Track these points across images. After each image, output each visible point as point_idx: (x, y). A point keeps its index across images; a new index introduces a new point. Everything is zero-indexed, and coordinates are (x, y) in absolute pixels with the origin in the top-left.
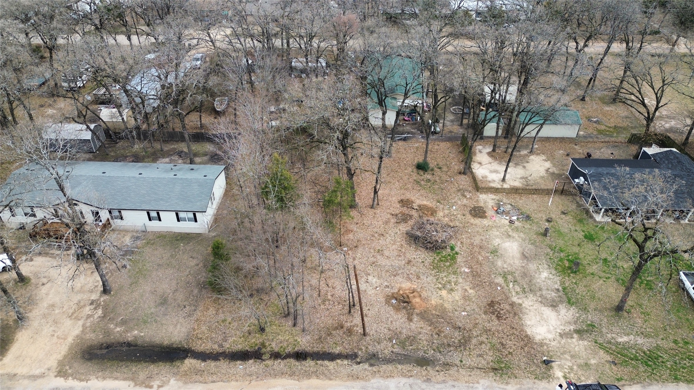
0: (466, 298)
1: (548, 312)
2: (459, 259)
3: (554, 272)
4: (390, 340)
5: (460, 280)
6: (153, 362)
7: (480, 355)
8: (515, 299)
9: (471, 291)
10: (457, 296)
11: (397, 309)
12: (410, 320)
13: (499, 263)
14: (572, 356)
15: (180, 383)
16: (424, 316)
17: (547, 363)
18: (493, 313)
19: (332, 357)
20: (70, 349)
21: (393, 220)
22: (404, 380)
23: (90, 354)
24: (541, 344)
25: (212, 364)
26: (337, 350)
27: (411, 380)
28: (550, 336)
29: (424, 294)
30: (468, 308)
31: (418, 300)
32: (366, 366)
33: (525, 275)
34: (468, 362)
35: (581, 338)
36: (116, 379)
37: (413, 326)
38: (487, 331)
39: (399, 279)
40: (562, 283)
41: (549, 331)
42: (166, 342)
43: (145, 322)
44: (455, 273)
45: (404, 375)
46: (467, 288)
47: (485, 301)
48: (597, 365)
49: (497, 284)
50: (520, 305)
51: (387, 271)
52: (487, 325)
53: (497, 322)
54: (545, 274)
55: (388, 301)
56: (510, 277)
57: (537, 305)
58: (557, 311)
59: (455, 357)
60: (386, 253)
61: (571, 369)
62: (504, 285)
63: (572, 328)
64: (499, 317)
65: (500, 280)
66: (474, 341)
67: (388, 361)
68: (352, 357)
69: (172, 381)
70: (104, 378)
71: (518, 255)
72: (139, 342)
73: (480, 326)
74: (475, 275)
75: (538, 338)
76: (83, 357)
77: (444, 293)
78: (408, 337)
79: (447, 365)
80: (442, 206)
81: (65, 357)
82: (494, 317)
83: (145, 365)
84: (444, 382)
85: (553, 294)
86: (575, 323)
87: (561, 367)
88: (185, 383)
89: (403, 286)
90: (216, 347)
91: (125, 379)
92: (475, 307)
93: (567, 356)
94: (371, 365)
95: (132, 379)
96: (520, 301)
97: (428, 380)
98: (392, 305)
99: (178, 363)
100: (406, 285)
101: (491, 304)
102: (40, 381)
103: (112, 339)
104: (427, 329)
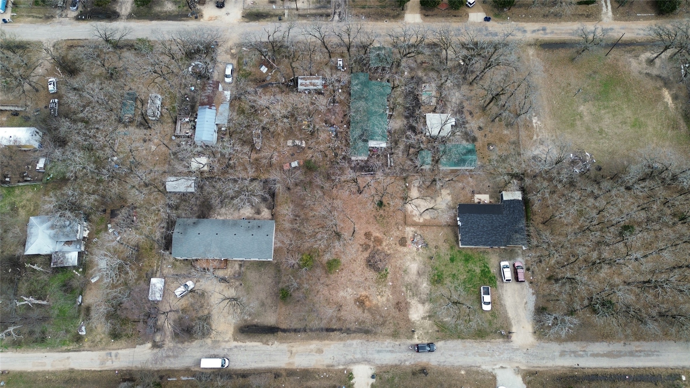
0: (388, 300)
1: (420, 306)
2: (389, 276)
3: (429, 283)
4: (355, 322)
5: (387, 290)
6: (267, 333)
7: (389, 329)
8: (408, 300)
9: (391, 296)
10: (384, 299)
11: (359, 307)
12: (364, 312)
13: (406, 278)
14: (423, 329)
15: (279, 343)
16: (369, 310)
17: (413, 331)
18: (397, 308)
19: (333, 330)
20: (234, 329)
21: (361, 249)
22: (359, 341)
23: (242, 330)
24: (413, 323)
25: (288, 334)
26: (335, 327)
27: (362, 341)
28: (418, 319)
29: (371, 298)
30: (388, 306)
31: (367, 302)
32: (345, 334)
33: (415, 285)
34: (384, 332)
35: (429, 320)
36: (255, 341)
37: (365, 315)
38: (393, 317)
39: (361, 289)
40: (431, 290)
41: (418, 317)
42: (269, 325)
43: (259, 315)
44: (385, 286)
45: (359, 339)
46: (389, 294)
47: (396, 301)
48: (431, 332)
49: (403, 292)
50: (410, 303)
51: (356, 285)
52: (394, 314)
53: (398, 313)
54: (425, 285)
55: (355, 303)
56: (409, 287)
57: (417, 303)
58: (424, 306)
59: (379, 329)
60: (356, 273)
61: (421, 334)
62: (405, 292)
63: (427, 314)
64: (399, 310)
65: (404, 289)
66: (387, 322)
67: (354, 332)
68: (340, 330)
69: (276, 342)
70: (251, 342)
71: (416, 272)
72: (259, 325)
73: (391, 315)
74: (394, 287)
75: (413, 320)
76: (240, 332)
77: (379, 297)
78: (362, 321)
79: (375, 334)
80: (386, 238)
81: (234, 332)
82: (397, 310)
83: (264, 335)
84: (374, 341)
85: (425, 296)
86: (430, 312)
87: (418, 333)
88: (281, 343)
89: (362, 293)
90: (288, 326)
91: (259, 342)
92: (391, 305)
93: (421, 329)
94: (348, 334)
95: (261, 342)
96: (410, 301)
97: (368, 341)
98: (357, 305)
99: (276, 334)
100: (364, 293)
101: (398, 303)
102: (229, 343)
103: (248, 323)
104: (370, 317)
